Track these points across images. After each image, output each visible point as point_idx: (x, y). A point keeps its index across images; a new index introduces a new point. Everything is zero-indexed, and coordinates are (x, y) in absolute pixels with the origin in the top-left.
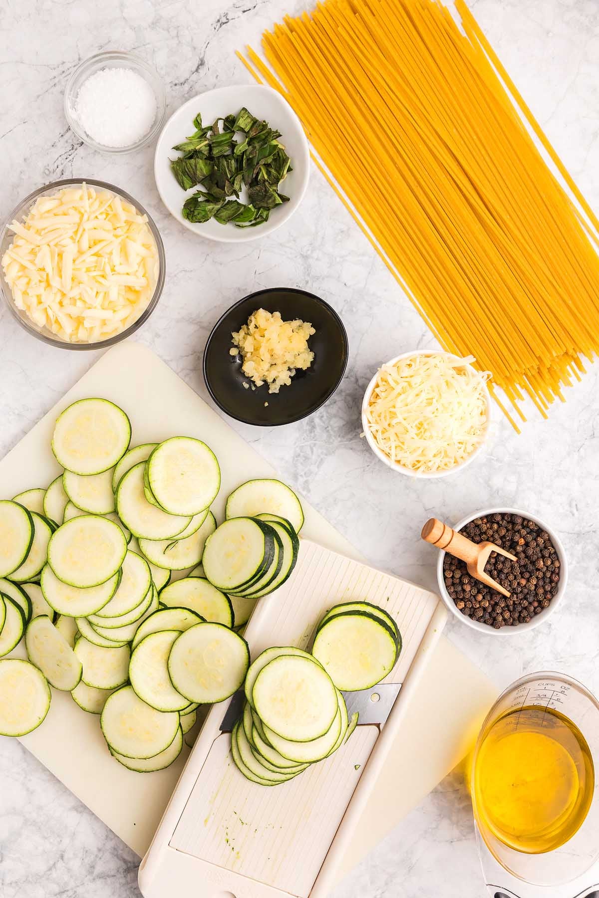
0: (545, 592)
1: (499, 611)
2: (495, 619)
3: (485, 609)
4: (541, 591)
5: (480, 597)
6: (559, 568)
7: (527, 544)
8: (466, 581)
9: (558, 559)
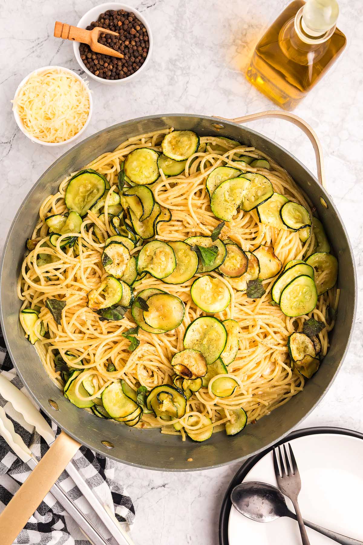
0: (143, 48)
1: (120, 68)
2: (119, 74)
3: (111, 71)
4: (140, 49)
5: (106, 65)
6: (146, 32)
7: (123, 24)
8: (94, 57)
9: (144, 27)
